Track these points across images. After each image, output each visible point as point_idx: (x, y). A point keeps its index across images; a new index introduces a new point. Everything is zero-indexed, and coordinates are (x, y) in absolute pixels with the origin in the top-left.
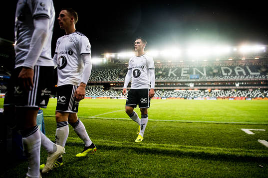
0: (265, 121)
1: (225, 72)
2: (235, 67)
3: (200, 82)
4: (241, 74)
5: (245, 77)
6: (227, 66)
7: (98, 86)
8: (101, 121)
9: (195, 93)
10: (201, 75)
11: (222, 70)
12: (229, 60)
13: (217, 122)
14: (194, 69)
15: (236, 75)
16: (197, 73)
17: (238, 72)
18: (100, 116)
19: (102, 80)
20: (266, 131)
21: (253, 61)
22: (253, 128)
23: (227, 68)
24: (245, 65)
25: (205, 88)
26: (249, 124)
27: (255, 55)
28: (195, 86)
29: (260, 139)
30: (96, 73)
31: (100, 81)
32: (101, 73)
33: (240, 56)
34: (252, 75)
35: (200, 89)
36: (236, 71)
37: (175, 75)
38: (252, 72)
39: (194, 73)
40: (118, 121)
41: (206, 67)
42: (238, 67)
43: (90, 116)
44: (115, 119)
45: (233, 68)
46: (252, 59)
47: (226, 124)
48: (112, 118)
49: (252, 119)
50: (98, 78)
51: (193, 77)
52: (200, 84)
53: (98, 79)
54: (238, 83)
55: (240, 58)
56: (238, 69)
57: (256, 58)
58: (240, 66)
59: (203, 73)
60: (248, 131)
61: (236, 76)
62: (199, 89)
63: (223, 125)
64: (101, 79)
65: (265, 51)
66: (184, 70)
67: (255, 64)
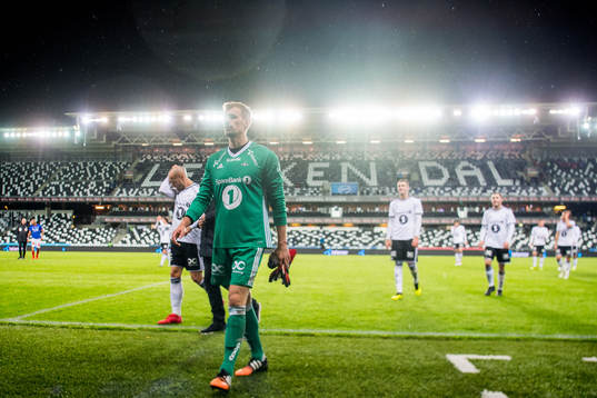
0: (516, 329)
1: (430, 177)
2: (457, 162)
3: (359, 204)
4: (472, 181)
5: (484, 191)
6: (437, 160)
7: (55, 213)
8: (40, 332)
9: (344, 236)
10: (362, 184)
11: (422, 170)
12: (442, 141)
13: (385, 334)
14: (345, 167)
15: (459, 185)
16: (352, 177)
17: (466, 177)
18: (39, 317)
19: (69, 193)
20: (511, 362)
21: (502, 147)
22: (479, 352)
23: (435, 164)
24: (484, 159)
25: (375, 220)
26: (470, 339)
27: (512, 131)
28: (345, 215)
29: (489, 389)
30: (50, 173)
31: (63, 197)
32: (65, 172)
33: (473, 133)
34: (502, 187)
35: (360, 225)
36: (461, 175)
37: (290, 184)
38: (503, 178)
39: (344, 178)
40: (98, 334)
41: (377, 161)
42: (466, 164)
43: (10, 315)
44: (85, 325)
45: (451, 165)
46: (500, 143)
47: (408, 338)
48: (77, 324)
49: (484, 321)
50: (57, 187)
51: (340, 190)
52: (359, 209)
53: (58, 191)
54: (465, 209)
55: (471, 139)
56: (465, 168)
57: (513, 140)
58: (469, 160)
59: (369, 177)
60: (463, 363)
61: (459, 189)
62: (355, 225)
63: (399, 342)
64: (67, 190)
65: (537, 120)
66: (316, 169)
67: (510, 155)
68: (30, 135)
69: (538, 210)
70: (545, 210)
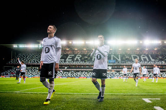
0: (160, 93)
1: (134, 59)
4: (145, 60)
5: (148, 62)
6: (136, 54)
7: (33, 68)
8: (24, 95)
9: (112, 74)
10: (117, 60)
11: (132, 56)
12: (137, 49)
13: (125, 94)
14: (112, 56)
15: (142, 61)
16: (114, 59)
17: (143, 59)
18: (25, 91)
19: (37, 62)
20: (160, 100)
21: (153, 51)
22: (151, 98)
23: (135, 55)
24: (148, 54)
25: (120, 70)
26: (148, 95)
27: (155, 47)
28: (112, 68)
29: (156, 106)
30: (32, 57)
31: (36, 63)
32: (36, 57)
33: (145, 47)
34: (152, 61)
35: (116, 71)
36: (142, 58)
38: (153, 59)
39: (112, 59)
40: (42, 95)
41: (120, 54)
42: (143, 55)
43: (16, 91)
44: (38, 93)
45: (140, 55)
46: (152, 50)
47: (131, 95)
48: (36, 93)
49: (151, 91)
50: (34, 61)
51: (111, 62)
52: (116, 67)
53: (34, 62)
55: (145, 49)
56: (143, 56)
57: (155, 49)
58: (144, 54)
59: (118, 59)
60: (147, 100)
61: (142, 62)
62: (115, 71)
63: (129, 96)
64: (37, 61)
65: (161, 44)
67: (155, 53)
68: (27, 46)
69: (162, 67)
70: (164, 67)
